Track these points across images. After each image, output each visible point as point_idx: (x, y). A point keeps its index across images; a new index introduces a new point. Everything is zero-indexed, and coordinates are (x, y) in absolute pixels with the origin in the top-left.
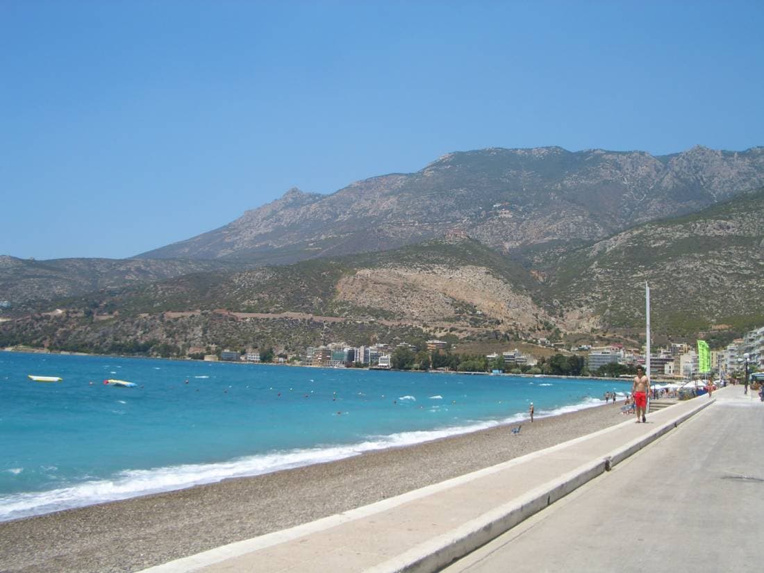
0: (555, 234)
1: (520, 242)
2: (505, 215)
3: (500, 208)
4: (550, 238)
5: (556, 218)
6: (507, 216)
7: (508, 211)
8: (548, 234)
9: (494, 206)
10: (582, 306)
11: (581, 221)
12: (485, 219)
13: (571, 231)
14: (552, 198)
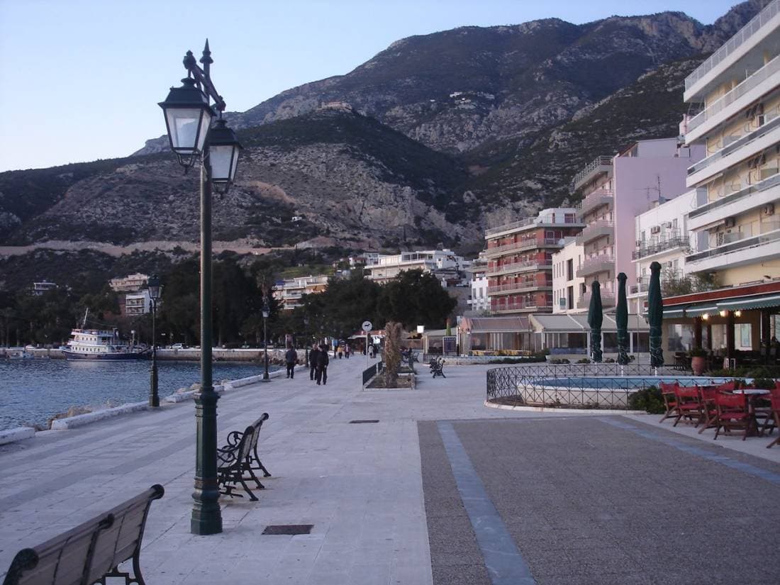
0: (535, 124)
1: (482, 141)
2: (464, 106)
3: (459, 97)
4: (526, 131)
5: (538, 104)
6: (467, 107)
7: (469, 101)
8: (525, 125)
9: (451, 96)
10: (519, 199)
11: (575, 104)
12: (435, 113)
13: (559, 118)
14: (537, 79)
